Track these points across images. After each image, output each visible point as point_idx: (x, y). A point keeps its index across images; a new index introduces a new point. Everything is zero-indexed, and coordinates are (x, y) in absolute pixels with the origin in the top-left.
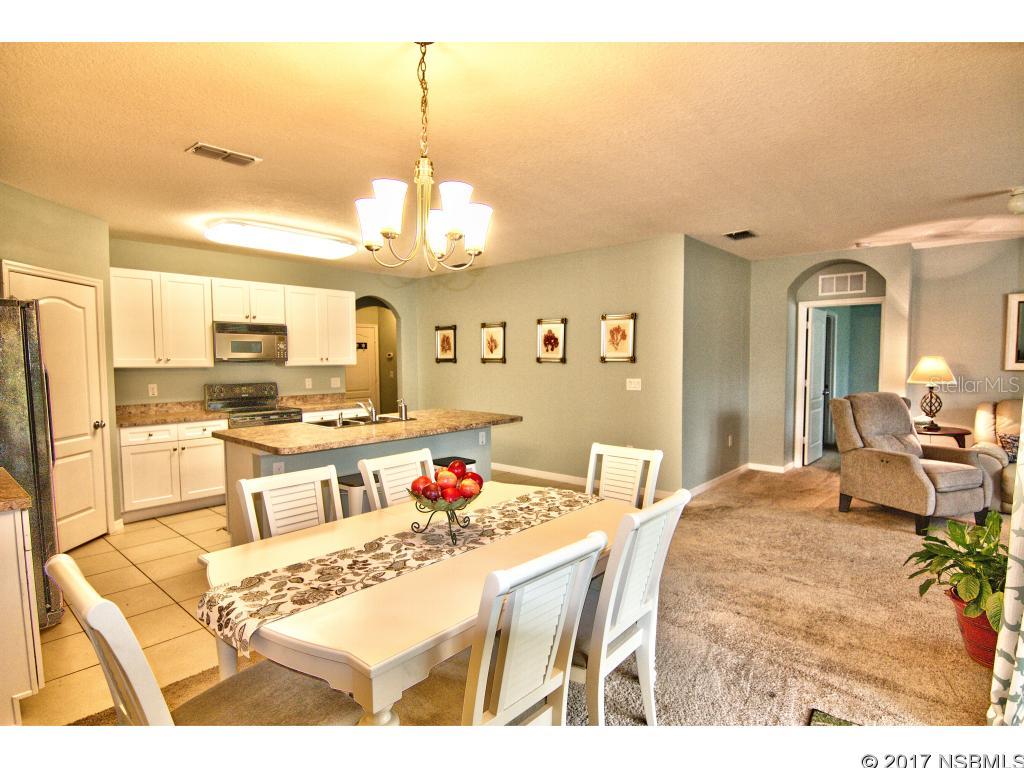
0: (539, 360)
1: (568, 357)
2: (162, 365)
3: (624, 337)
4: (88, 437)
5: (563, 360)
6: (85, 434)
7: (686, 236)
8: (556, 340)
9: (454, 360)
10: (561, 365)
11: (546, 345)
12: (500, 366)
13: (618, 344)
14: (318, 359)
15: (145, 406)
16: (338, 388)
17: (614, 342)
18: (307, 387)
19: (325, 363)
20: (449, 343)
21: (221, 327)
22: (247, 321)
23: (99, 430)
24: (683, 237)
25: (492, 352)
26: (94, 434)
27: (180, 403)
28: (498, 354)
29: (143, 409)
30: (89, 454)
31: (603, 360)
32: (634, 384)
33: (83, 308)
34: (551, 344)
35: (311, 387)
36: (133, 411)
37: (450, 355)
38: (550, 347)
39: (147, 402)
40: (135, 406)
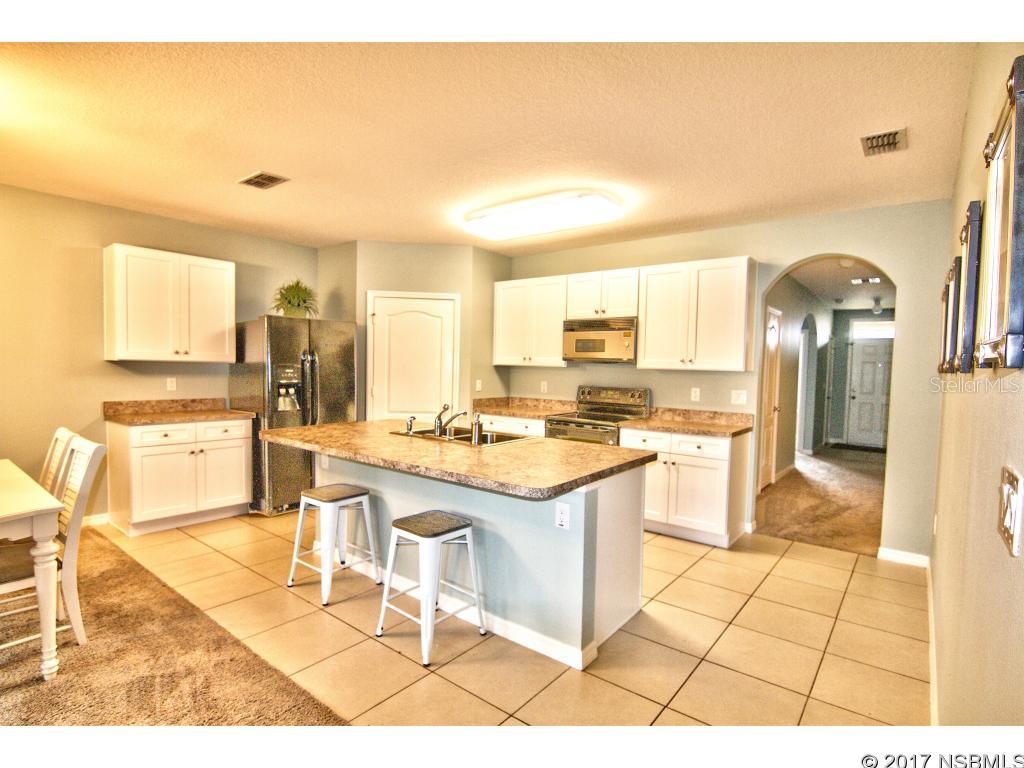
2: (527, 363)
15: (537, 400)
18: (693, 399)
19: (689, 367)
21: (570, 327)
22: (597, 317)
27: (561, 401)
29: (536, 403)
33: (441, 317)
35: (698, 399)
36: (529, 403)
39: (538, 397)
40: (531, 399)
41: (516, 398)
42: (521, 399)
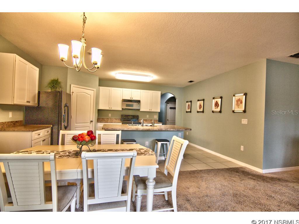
0: (213, 112)
1: (222, 111)
2: (110, 109)
3: (241, 102)
4: (89, 124)
5: (220, 112)
6: (88, 123)
7: (267, 59)
8: (218, 104)
9: (191, 112)
10: (220, 113)
11: (215, 106)
12: (202, 114)
13: (239, 105)
14: (149, 109)
16: (156, 118)
17: (238, 105)
19: (151, 111)
20: (189, 107)
21: (124, 101)
22: (131, 99)
23: (92, 123)
24: (266, 60)
25: (200, 109)
26: (90, 123)
27: (115, 119)
28: (201, 110)
30: (88, 127)
31: (233, 111)
32: (244, 121)
33: (91, 95)
34: (217, 106)
35: (148, 117)
36: (105, 120)
37: (189, 110)
38: (216, 107)
39: (108, 118)
40: (106, 118)
41: (100, 118)
42: (102, 119)
